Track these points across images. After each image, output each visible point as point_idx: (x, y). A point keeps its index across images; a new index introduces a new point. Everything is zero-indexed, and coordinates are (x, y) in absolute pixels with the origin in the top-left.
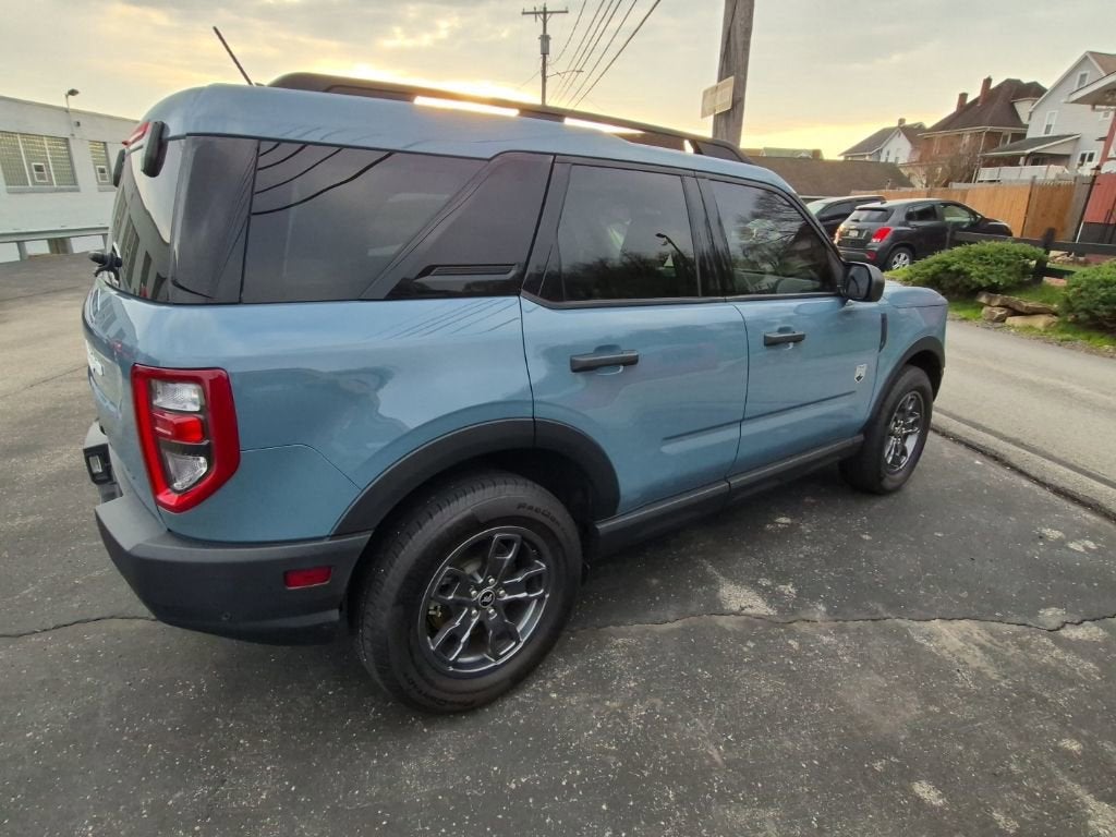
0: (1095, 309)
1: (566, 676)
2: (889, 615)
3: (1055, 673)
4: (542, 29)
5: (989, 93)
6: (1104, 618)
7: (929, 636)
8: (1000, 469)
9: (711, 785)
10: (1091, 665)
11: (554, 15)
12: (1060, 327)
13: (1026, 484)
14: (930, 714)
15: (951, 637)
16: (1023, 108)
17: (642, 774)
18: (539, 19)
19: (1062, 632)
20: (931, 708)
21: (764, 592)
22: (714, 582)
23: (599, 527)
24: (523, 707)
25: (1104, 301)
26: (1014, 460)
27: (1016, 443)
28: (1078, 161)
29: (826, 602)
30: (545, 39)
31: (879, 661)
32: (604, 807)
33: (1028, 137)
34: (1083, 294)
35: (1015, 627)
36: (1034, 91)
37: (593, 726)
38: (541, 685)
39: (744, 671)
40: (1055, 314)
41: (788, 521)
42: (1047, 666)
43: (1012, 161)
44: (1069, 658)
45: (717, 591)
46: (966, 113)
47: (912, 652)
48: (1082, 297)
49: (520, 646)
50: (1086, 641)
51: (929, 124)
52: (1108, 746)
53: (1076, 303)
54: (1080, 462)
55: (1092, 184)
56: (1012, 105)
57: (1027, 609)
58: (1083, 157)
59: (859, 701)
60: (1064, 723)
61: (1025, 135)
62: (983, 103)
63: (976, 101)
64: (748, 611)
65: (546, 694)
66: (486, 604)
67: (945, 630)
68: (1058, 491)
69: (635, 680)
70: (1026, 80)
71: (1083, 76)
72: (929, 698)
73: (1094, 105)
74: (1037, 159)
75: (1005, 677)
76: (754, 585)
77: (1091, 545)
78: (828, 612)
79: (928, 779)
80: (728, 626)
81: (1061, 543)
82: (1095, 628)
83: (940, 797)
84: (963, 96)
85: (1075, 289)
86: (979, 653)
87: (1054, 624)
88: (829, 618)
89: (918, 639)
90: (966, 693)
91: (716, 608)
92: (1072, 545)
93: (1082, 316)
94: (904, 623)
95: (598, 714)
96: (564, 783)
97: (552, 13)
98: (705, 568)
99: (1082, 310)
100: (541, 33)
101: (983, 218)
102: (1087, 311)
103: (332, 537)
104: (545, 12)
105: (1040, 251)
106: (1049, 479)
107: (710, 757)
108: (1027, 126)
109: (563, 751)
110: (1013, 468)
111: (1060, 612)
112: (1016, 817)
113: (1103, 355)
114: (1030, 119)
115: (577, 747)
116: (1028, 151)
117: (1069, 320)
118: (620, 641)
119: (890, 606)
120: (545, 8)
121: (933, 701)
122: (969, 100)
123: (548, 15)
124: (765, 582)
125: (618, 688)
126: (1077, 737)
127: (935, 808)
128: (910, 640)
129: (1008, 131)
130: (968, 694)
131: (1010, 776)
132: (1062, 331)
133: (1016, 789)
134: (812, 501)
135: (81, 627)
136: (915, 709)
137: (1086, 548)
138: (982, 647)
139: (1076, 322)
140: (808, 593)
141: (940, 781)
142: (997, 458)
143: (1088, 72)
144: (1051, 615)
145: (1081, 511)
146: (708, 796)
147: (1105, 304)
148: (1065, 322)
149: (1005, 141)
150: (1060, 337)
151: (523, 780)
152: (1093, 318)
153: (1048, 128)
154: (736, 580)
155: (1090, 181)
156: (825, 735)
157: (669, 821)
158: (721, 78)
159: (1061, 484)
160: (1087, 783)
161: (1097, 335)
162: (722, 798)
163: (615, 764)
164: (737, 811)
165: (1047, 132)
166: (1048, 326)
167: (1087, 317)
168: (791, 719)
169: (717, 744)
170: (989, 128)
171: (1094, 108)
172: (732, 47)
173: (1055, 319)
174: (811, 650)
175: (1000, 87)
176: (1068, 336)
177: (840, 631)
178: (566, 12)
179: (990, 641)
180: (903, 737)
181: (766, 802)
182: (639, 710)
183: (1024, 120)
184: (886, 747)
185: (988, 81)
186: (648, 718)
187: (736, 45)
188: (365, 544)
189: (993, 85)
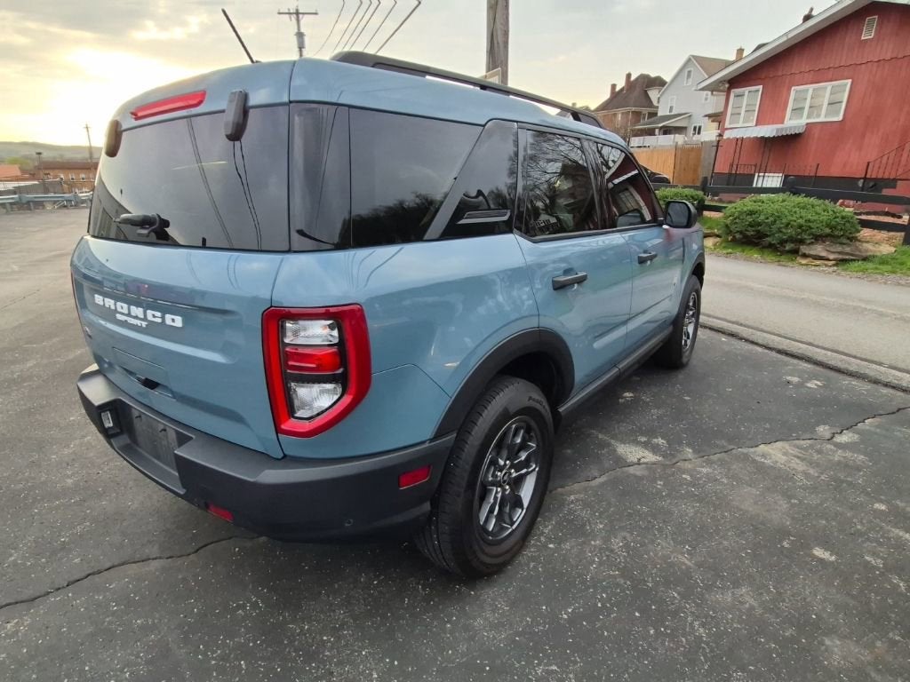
0: (746, 230)
1: (551, 530)
2: (732, 447)
3: (846, 466)
4: (296, 27)
5: (630, 85)
6: (851, 427)
7: (764, 456)
8: (740, 342)
9: (696, 581)
10: (862, 457)
11: (306, 16)
12: (723, 245)
13: (760, 349)
14: (793, 505)
15: (776, 453)
16: (653, 94)
17: (648, 586)
18: (293, 19)
19: (834, 439)
20: (793, 501)
21: (646, 445)
22: (609, 445)
23: (560, 410)
24: (533, 559)
25: (751, 225)
26: (745, 335)
27: (737, 323)
28: (692, 132)
29: (689, 445)
30: (300, 35)
31: (745, 478)
32: (637, 614)
33: (659, 114)
34: (737, 221)
35: (809, 441)
36: (658, 83)
37: (594, 561)
38: (537, 540)
39: (668, 501)
40: (718, 236)
41: (631, 395)
42: (839, 462)
43: (651, 132)
44: (848, 454)
45: (615, 451)
46: (617, 98)
47: (761, 469)
48: (736, 223)
49: (524, 511)
50: (851, 443)
51: (593, 106)
52: (900, 504)
53: (733, 227)
54: (782, 332)
55: (717, 146)
56: (646, 92)
57: (808, 428)
58: (695, 128)
59: (748, 506)
60: (868, 494)
61: (657, 114)
62: (627, 90)
63: (622, 90)
64: (642, 460)
65: (545, 546)
66: (504, 482)
67: (771, 451)
68: (779, 352)
69: (601, 523)
70: (653, 75)
71: (689, 72)
72: (788, 496)
73: (712, 91)
74: (667, 131)
75: (822, 473)
76: (638, 443)
77: (819, 383)
78: (694, 452)
79: (818, 545)
80: (639, 473)
81: (801, 385)
82: (851, 435)
83: (831, 555)
84: (614, 86)
85: (731, 218)
86: (798, 461)
87: (828, 435)
88: (696, 456)
89: (758, 458)
90: (805, 488)
91: (621, 462)
92: (809, 385)
93: (738, 236)
94: (745, 450)
95: (590, 552)
96: (599, 605)
97: (303, 14)
98: (597, 437)
99: (738, 232)
100: (296, 31)
101: (652, 173)
102: (741, 232)
103: (431, 440)
104: (297, 13)
105: (700, 193)
106: (771, 345)
107: (684, 564)
108: (657, 107)
109: (584, 582)
110: (747, 340)
111: (827, 427)
112: (878, 557)
113: (756, 261)
114: (658, 102)
115: (592, 578)
116: (660, 125)
117: (729, 239)
118: (572, 497)
119: (730, 441)
120: (297, 10)
121: (790, 497)
122: (618, 89)
123: (301, 16)
124: (643, 439)
125: (593, 531)
126: (881, 501)
127: (833, 562)
128: (754, 461)
129: (645, 111)
130: (808, 488)
131: (861, 534)
132: (724, 247)
133: (868, 539)
134: (639, 379)
135: (97, 578)
136: (783, 505)
137: (816, 385)
138: (798, 457)
139: (734, 240)
140: (675, 442)
141: (826, 545)
142: (732, 335)
143: (692, 69)
144: (823, 430)
145: (800, 363)
146: (699, 589)
147: (752, 226)
148: (727, 241)
149: (644, 118)
150: (725, 252)
151: (570, 610)
152: (745, 236)
153: (671, 108)
154: (623, 442)
155: (715, 144)
156: (743, 532)
157: (685, 612)
158: (488, 69)
159: (780, 347)
160: (902, 528)
161: (749, 248)
162: (709, 588)
163: (625, 583)
164: (722, 594)
165: (671, 111)
166: (715, 245)
167: (741, 236)
168: (717, 526)
169: (683, 554)
170: (633, 109)
171: (712, 94)
172: (496, 45)
173: (718, 239)
174: (700, 478)
175: (637, 79)
176: (730, 250)
177: (710, 463)
178: (316, 14)
179: (801, 453)
180: (788, 523)
181: (736, 584)
182: (617, 543)
183: (655, 103)
184: (784, 533)
185: (629, 76)
186: (627, 546)
187: (498, 43)
188: (453, 441)
189: (633, 78)
